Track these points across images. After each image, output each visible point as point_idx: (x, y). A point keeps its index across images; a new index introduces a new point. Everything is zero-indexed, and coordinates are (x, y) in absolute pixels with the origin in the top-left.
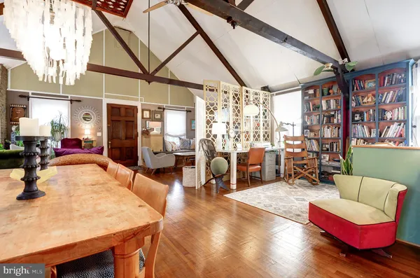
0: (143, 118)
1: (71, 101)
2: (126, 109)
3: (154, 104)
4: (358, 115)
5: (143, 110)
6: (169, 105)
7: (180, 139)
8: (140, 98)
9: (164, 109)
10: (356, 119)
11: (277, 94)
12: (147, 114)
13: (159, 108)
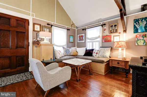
0: (34, 30)
2: (17, 20)
3: (44, 21)
5: (34, 24)
6: (55, 23)
7: (64, 48)
8: (31, 13)
9: (52, 26)
12: (37, 28)
13: (48, 24)
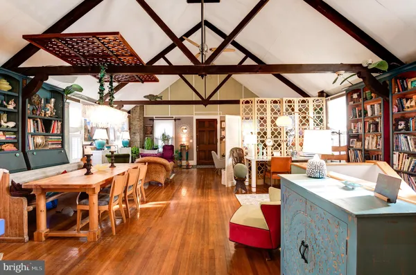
1: (175, 120)
4: (403, 123)
5: (221, 122)
8: (219, 113)
10: (400, 127)
11: (331, 99)
